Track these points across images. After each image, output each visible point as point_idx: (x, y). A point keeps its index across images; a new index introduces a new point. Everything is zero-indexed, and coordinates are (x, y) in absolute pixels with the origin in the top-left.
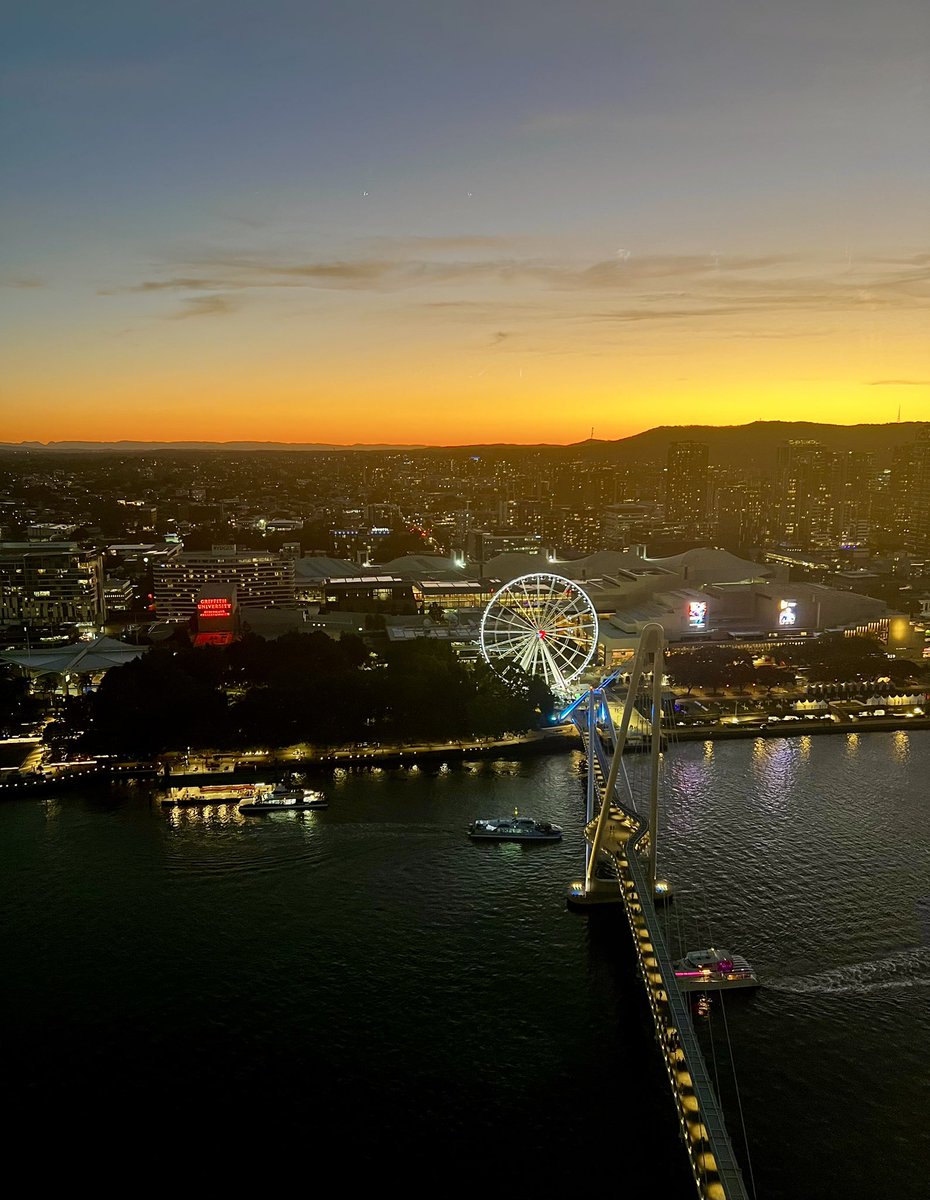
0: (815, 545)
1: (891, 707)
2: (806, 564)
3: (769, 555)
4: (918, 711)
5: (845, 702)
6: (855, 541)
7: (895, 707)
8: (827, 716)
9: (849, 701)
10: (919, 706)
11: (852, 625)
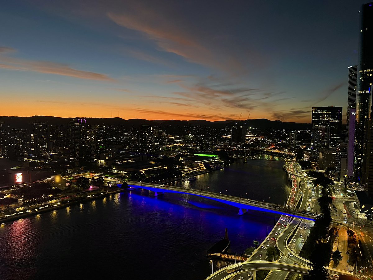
0: (42, 155)
1: (50, 204)
2: (37, 161)
3: (25, 159)
4: (59, 203)
5: (35, 205)
6: (55, 153)
7: (51, 204)
8: (27, 211)
9: (36, 204)
10: (60, 202)
11: (42, 179)
